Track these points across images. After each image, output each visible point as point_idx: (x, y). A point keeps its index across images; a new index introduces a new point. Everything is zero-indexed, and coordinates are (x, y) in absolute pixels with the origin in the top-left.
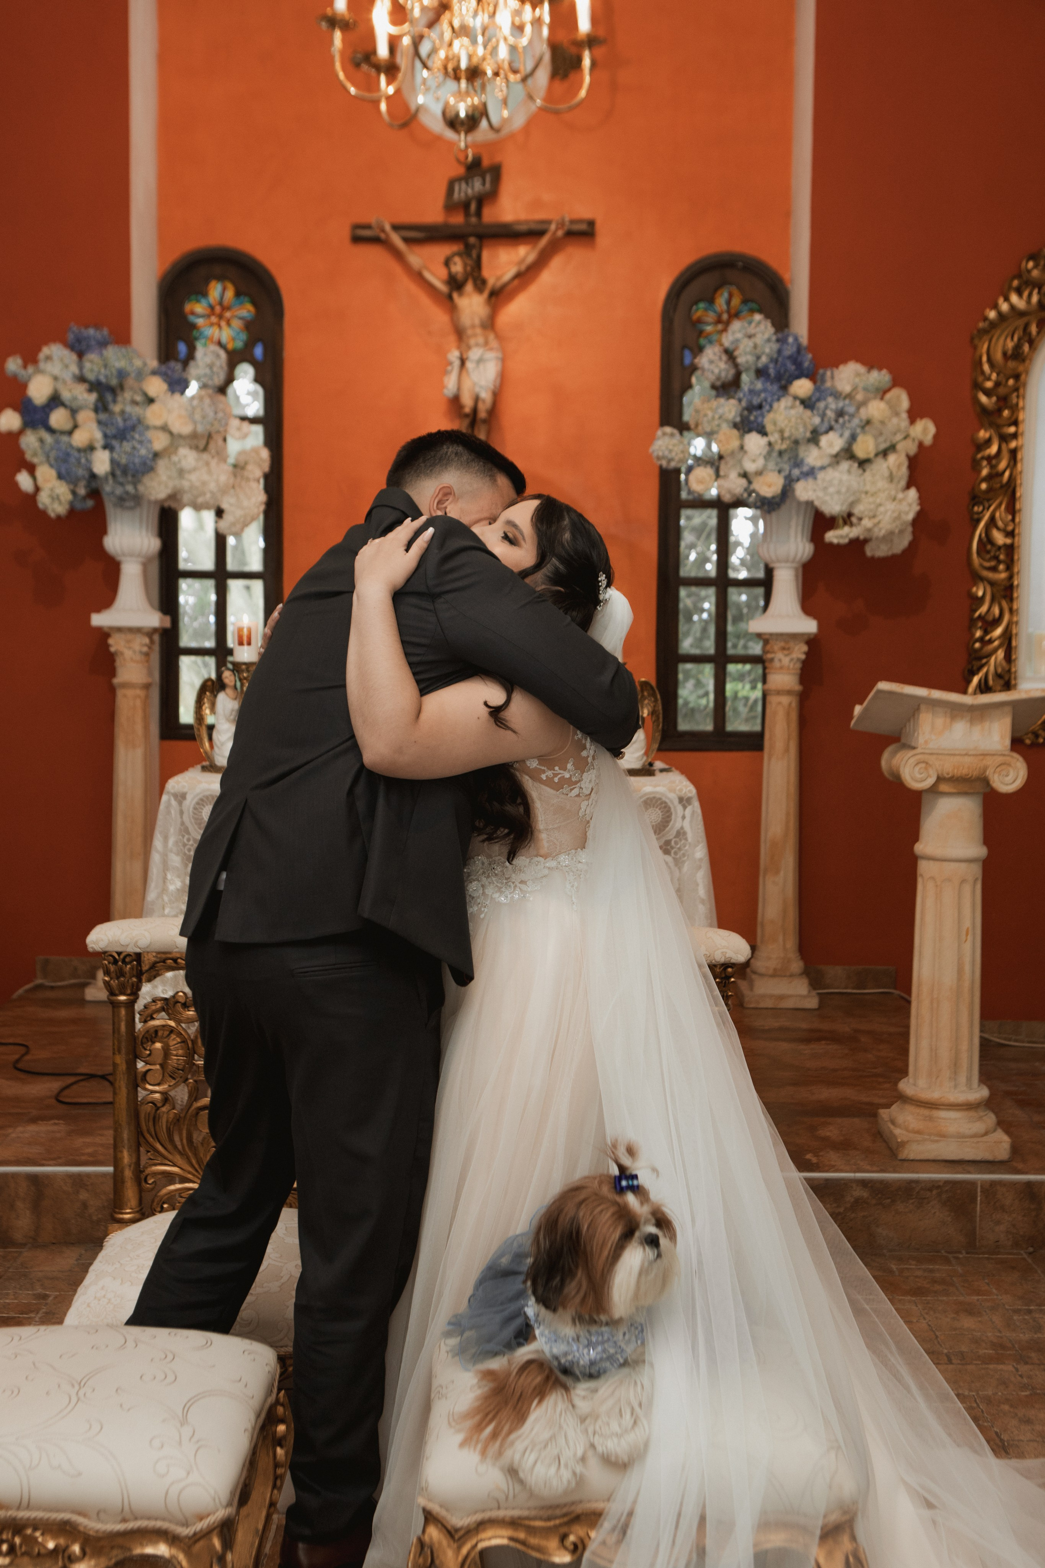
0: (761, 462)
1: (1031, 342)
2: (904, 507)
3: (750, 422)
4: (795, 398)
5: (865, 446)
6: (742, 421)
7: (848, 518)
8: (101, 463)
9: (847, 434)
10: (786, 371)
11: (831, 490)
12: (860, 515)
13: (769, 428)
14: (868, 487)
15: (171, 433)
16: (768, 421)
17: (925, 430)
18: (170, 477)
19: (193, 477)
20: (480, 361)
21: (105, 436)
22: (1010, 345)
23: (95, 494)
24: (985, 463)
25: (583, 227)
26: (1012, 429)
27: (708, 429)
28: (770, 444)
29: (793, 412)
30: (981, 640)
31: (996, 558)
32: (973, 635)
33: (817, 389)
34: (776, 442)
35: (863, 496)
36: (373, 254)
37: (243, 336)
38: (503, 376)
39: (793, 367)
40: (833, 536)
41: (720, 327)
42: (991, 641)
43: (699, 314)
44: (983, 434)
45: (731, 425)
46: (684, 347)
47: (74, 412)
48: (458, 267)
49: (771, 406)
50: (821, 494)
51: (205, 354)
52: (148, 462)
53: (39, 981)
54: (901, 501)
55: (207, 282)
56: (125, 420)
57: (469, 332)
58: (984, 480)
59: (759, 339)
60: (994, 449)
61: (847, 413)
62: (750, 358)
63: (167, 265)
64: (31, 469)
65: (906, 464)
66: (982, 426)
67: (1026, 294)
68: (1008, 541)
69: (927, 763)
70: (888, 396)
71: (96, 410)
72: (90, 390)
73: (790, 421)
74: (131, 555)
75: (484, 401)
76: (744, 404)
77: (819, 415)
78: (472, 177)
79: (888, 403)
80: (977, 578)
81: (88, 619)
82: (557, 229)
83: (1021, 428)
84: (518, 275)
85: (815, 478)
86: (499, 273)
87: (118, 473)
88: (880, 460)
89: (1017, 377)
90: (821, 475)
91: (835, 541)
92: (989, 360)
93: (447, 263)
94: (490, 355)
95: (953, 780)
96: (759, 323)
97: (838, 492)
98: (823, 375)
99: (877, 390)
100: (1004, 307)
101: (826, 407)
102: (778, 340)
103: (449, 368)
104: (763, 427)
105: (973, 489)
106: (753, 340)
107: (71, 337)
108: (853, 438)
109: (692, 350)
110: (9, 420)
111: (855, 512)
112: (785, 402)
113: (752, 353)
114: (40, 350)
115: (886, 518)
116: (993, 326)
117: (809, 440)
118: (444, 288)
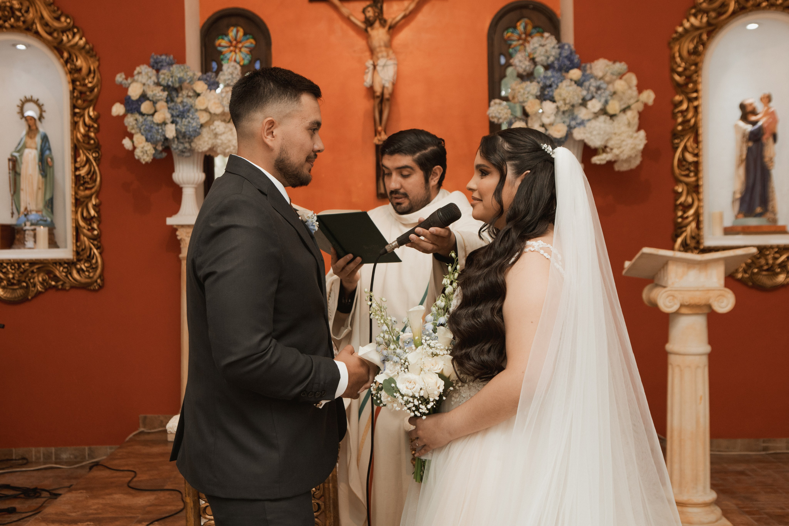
0: (552, 118)
2: (637, 141)
3: (544, 95)
4: (571, 80)
5: (614, 107)
6: (540, 96)
7: (604, 149)
8: (170, 131)
9: (603, 100)
10: (565, 65)
11: (595, 133)
12: (612, 147)
13: (557, 98)
14: (616, 131)
15: (210, 113)
16: (556, 94)
17: (649, 96)
18: (210, 138)
19: (223, 137)
20: (384, 66)
21: (172, 116)
22: (692, 46)
23: (167, 149)
24: (679, 115)
26: (695, 95)
28: (558, 108)
29: (571, 88)
30: (681, 217)
31: (688, 169)
32: (676, 214)
33: (583, 75)
34: (561, 106)
35: (613, 135)
36: (321, 8)
37: (249, 57)
38: (398, 74)
39: (568, 63)
40: (596, 160)
41: (521, 42)
42: (687, 218)
43: (509, 34)
44: (678, 98)
45: (535, 97)
46: (501, 54)
47: (154, 103)
48: (370, 13)
49: (557, 86)
50: (588, 135)
51: (228, 68)
52: (198, 130)
53: (142, 429)
54: (636, 138)
55: (228, 27)
56: (184, 106)
57: (378, 50)
58: (681, 124)
59: (549, 47)
61: (601, 88)
62: (543, 58)
63: (205, 20)
64: (131, 136)
65: (637, 116)
66: (677, 93)
67: (699, 17)
68: (695, 159)
69: (673, 296)
70: (625, 77)
71: (167, 102)
72: (164, 90)
73: (569, 94)
74: (188, 183)
75: (387, 88)
76: (541, 84)
77: (586, 90)
79: (626, 81)
80: (678, 181)
81: (165, 221)
83: (701, 94)
84: (405, 17)
85: (585, 126)
86: (393, 16)
87: (180, 137)
88: (622, 115)
89: (696, 64)
90: (588, 125)
91: (598, 162)
92: (680, 56)
93: (364, 11)
94: (391, 62)
95: (689, 306)
96: (547, 38)
97: (599, 134)
98: (586, 67)
99: (619, 74)
100: (687, 25)
101: (589, 85)
102: (559, 48)
103: (367, 71)
104: (553, 98)
105: (673, 130)
106: (545, 48)
107: (152, 60)
108: (606, 102)
109: (505, 56)
110: (118, 109)
111: (610, 144)
112: (565, 83)
113: (544, 55)
114: (135, 69)
115: (627, 148)
116: (681, 36)
117: (580, 104)
118: (362, 26)
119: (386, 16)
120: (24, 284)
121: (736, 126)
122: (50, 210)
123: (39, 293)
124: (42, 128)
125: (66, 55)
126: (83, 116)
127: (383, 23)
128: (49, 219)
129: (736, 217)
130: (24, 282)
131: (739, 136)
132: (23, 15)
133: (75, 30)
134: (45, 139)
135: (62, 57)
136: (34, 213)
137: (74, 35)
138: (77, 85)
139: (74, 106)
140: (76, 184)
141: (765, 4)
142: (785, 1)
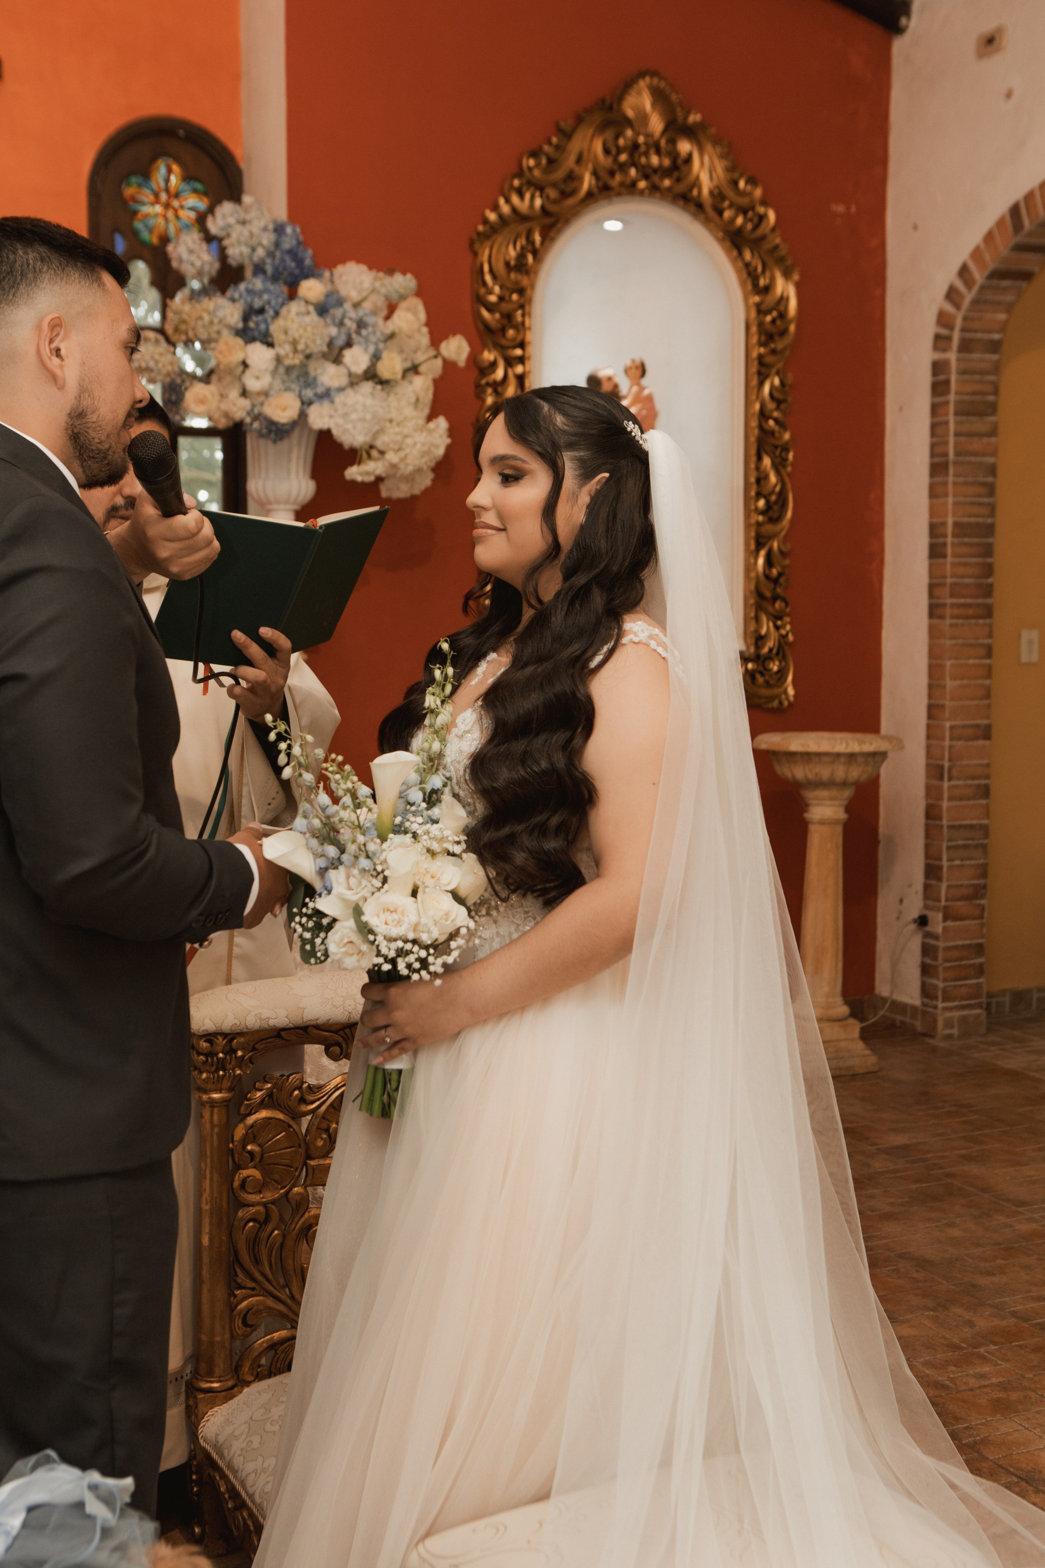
0: (266, 380)
1: (535, 253)
2: (435, 439)
3: (250, 328)
4: (306, 302)
5: (390, 364)
6: (243, 329)
7: (370, 451)
9: (372, 349)
10: (285, 268)
11: (354, 416)
12: (382, 448)
13: (277, 337)
14: (394, 415)
16: (275, 328)
17: (459, 347)
22: (512, 253)
24: (490, 390)
26: (518, 352)
28: (278, 358)
29: (307, 319)
33: (329, 292)
34: (287, 355)
35: (388, 425)
39: (293, 265)
40: (354, 473)
43: (132, 192)
44: (488, 356)
45: (233, 332)
46: (116, 230)
49: (277, 311)
50: (341, 421)
54: (428, 430)
59: (256, 226)
61: (366, 325)
62: (245, 250)
65: (432, 387)
66: (484, 346)
67: (527, 196)
70: (410, 306)
73: (305, 330)
76: (242, 306)
77: (335, 324)
79: (414, 314)
83: (530, 350)
85: (332, 402)
88: (403, 382)
89: (521, 291)
90: (339, 399)
91: (359, 479)
92: (491, 271)
96: (251, 207)
97: (363, 420)
99: (401, 298)
101: (344, 317)
102: (275, 230)
104: (269, 336)
105: (478, 420)
106: (248, 227)
108: (377, 354)
109: (125, 236)
111: (379, 443)
112: (294, 307)
113: (246, 244)
115: (415, 452)
116: (493, 230)
117: (324, 356)
141: (642, 184)
142: (678, 180)
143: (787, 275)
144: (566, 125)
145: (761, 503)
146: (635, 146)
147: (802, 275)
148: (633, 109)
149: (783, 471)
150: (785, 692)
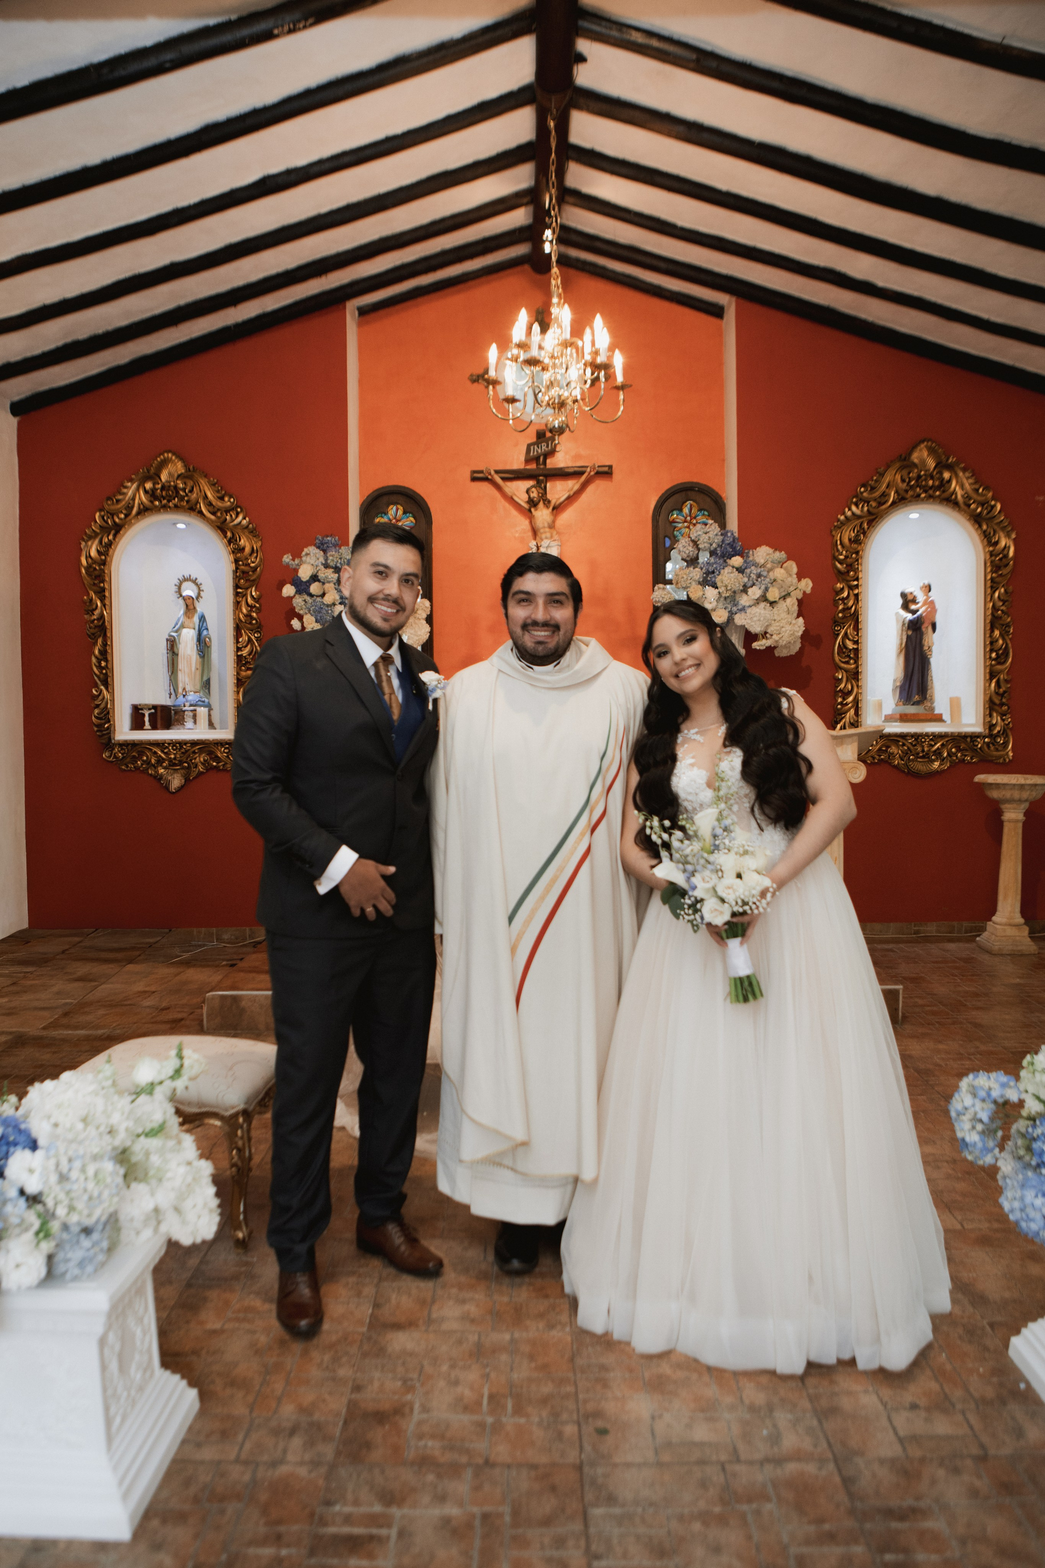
0: (716, 603)
2: (796, 628)
3: (707, 581)
4: (733, 567)
5: (774, 594)
6: (703, 581)
7: (765, 635)
9: (763, 587)
10: (727, 552)
11: (755, 619)
12: (771, 633)
13: (719, 584)
14: (776, 618)
16: (719, 580)
17: (807, 585)
20: (548, 548)
22: (853, 535)
24: (841, 602)
25: (606, 469)
26: (855, 583)
27: (684, 586)
28: (720, 593)
29: (732, 575)
30: (841, 703)
31: (849, 656)
32: (837, 701)
33: (745, 562)
34: (724, 592)
35: (773, 622)
36: (485, 487)
39: (731, 550)
40: (756, 645)
41: (686, 524)
42: (847, 704)
43: (675, 516)
44: (839, 586)
45: (698, 582)
46: (666, 536)
47: (324, 584)
48: (534, 494)
49: (720, 572)
50: (749, 622)
54: (794, 624)
55: (388, 507)
57: (542, 531)
58: (841, 611)
59: (711, 535)
60: (845, 594)
61: (762, 575)
62: (707, 545)
63: (367, 496)
64: (300, 618)
65: (797, 604)
66: (839, 581)
67: (861, 506)
68: (855, 647)
70: (785, 565)
73: (730, 580)
76: (704, 570)
77: (747, 577)
78: (541, 443)
79: (786, 569)
80: (838, 668)
82: (591, 471)
83: (861, 582)
84: (569, 498)
85: (746, 612)
86: (557, 496)
88: (781, 602)
89: (857, 553)
90: (749, 610)
91: (758, 648)
92: (841, 543)
93: (528, 492)
94: (553, 544)
96: (710, 525)
97: (759, 620)
98: (749, 553)
99: (779, 562)
100: (849, 514)
101: (751, 572)
102: (722, 535)
104: (716, 584)
105: (835, 617)
106: (708, 534)
107: (319, 542)
108: (767, 589)
109: (670, 538)
110: (288, 590)
111: (769, 631)
112: (727, 570)
113: (708, 542)
114: (303, 550)
115: (786, 634)
116: (843, 524)
117: (742, 591)
118: (526, 506)
119: (549, 496)
120: (186, 765)
121: (897, 614)
122: (207, 691)
123: (200, 774)
124: (200, 607)
125: (229, 534)
126: (245, 595)
127: (547, 503)
128: (206, 700)
129: (896, 705)
130: (185, 762)
131: (901, 624)
132: (187, 495)
133: (239, 510)
134: (202, 618)
135: (226, 537)
136: (192, 693)
137: (237, 514)
138: (239, 565)
139: (237, 586)
140: (237, 665)
141: (923, 495)
142: (944, 492)
143: (1008, 536)
144: (881, 470)
145: (994, 655)
146: (919, 477)
147: (1017, 534)
148: (917, 458)
149: (1006, 637)
150: (1007, 754)
